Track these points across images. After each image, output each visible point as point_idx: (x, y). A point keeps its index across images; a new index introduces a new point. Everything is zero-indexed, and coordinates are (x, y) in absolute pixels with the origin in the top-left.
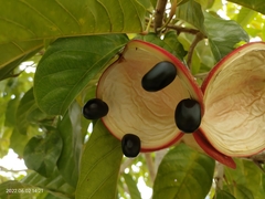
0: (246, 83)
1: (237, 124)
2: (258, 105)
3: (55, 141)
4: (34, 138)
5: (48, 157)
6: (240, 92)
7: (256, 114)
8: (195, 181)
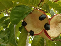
0: (55, 22)
1: (53, 31)
2: (57, 27)
3: (8, 32)
4: (1, 31)
5: (5, 36)
6: (53, 24)
7: (56, 29)
8: (40, 44)
